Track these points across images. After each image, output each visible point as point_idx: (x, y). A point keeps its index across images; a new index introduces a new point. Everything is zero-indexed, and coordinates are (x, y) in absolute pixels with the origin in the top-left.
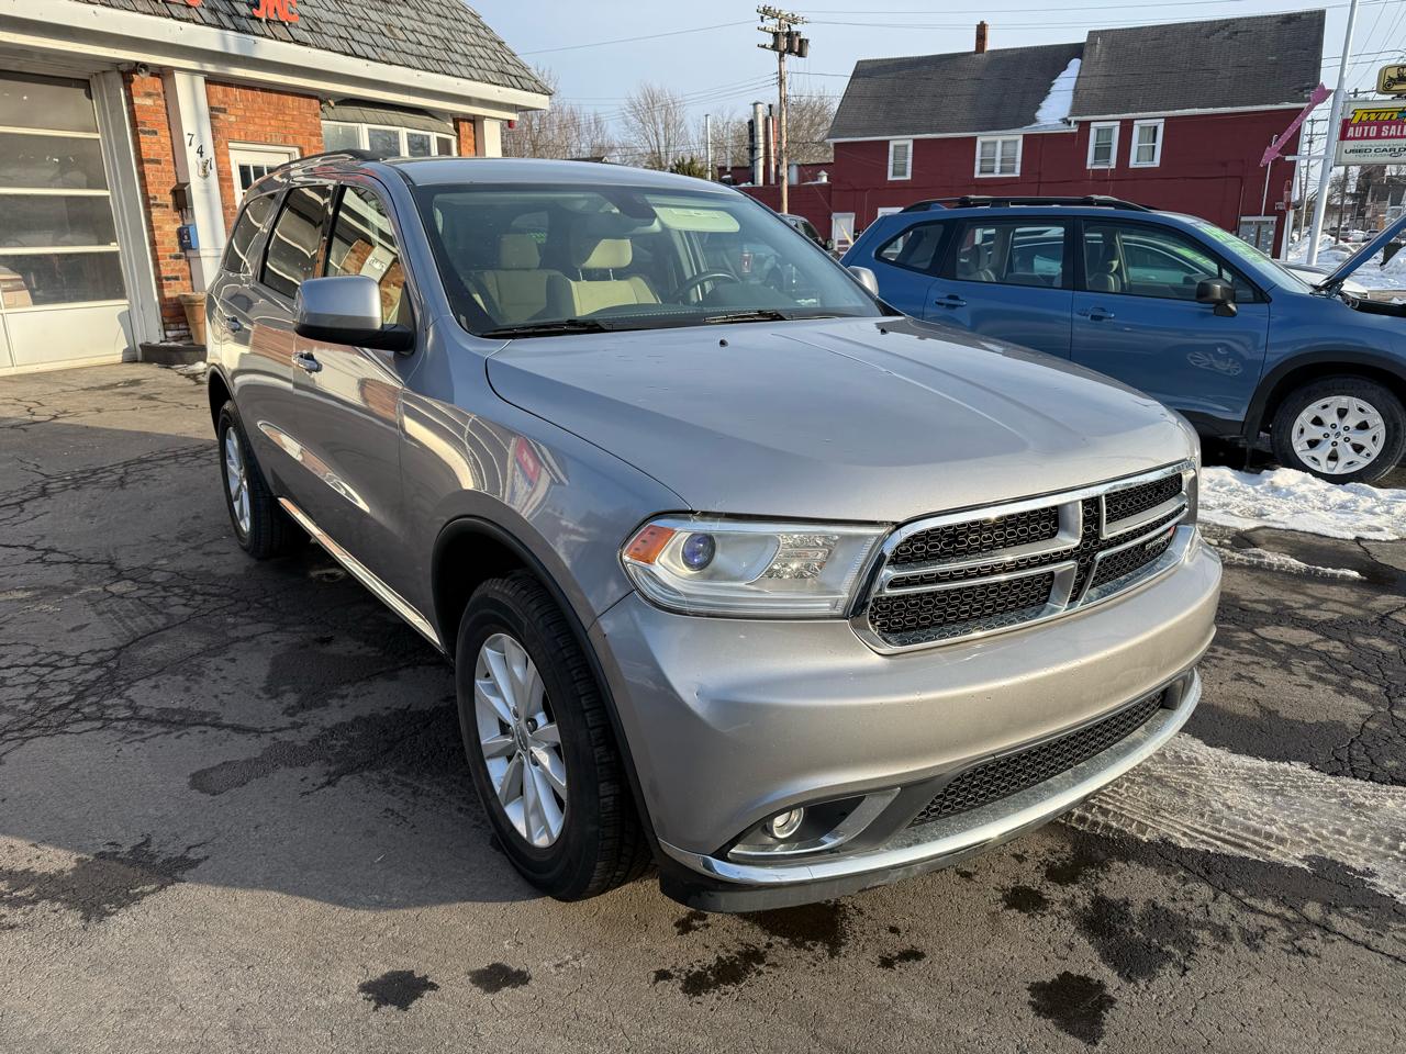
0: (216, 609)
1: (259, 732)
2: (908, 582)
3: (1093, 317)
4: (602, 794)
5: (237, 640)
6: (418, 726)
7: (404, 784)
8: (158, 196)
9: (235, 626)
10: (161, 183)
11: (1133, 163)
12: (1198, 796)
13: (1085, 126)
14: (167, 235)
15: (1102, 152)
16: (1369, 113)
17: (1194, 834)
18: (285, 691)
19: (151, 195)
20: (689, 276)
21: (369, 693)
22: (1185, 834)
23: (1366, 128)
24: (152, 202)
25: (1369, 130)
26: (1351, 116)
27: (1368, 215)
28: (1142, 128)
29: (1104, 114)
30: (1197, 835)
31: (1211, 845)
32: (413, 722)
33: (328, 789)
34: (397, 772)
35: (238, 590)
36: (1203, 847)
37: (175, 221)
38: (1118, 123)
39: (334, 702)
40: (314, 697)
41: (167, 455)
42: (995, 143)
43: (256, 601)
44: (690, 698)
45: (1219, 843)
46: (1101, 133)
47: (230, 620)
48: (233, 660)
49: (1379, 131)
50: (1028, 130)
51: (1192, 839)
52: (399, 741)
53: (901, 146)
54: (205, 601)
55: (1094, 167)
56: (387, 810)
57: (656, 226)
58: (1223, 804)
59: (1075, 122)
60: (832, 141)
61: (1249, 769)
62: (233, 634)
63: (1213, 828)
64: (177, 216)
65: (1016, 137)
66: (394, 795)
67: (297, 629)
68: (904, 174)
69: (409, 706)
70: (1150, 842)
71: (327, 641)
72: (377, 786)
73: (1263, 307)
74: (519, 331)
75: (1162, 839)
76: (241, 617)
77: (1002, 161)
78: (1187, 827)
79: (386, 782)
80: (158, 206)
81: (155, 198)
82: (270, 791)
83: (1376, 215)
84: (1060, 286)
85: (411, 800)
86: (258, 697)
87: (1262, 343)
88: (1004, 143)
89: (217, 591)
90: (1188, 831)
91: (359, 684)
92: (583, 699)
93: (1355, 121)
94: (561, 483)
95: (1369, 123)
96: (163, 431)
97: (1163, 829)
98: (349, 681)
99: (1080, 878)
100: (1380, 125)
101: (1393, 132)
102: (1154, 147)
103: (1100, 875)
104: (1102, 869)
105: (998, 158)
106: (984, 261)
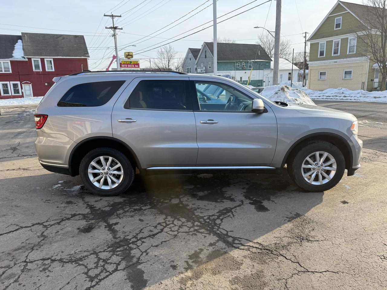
11: (47, 70)
13: (30, 59)
15: (37, 67)
26: (121, 62)
28: (47, 61)
29: (35, 56)
38: (40, 59)
42: (1, 62)
46: (35, 61)
49: (127, 66)
50: (11, 59)
55: (36, 71)
65: (8, 61)
77: (4, 68)
88: (4, 63)
95: (125, 64)
101: (130, 66)
102: (52, 66)
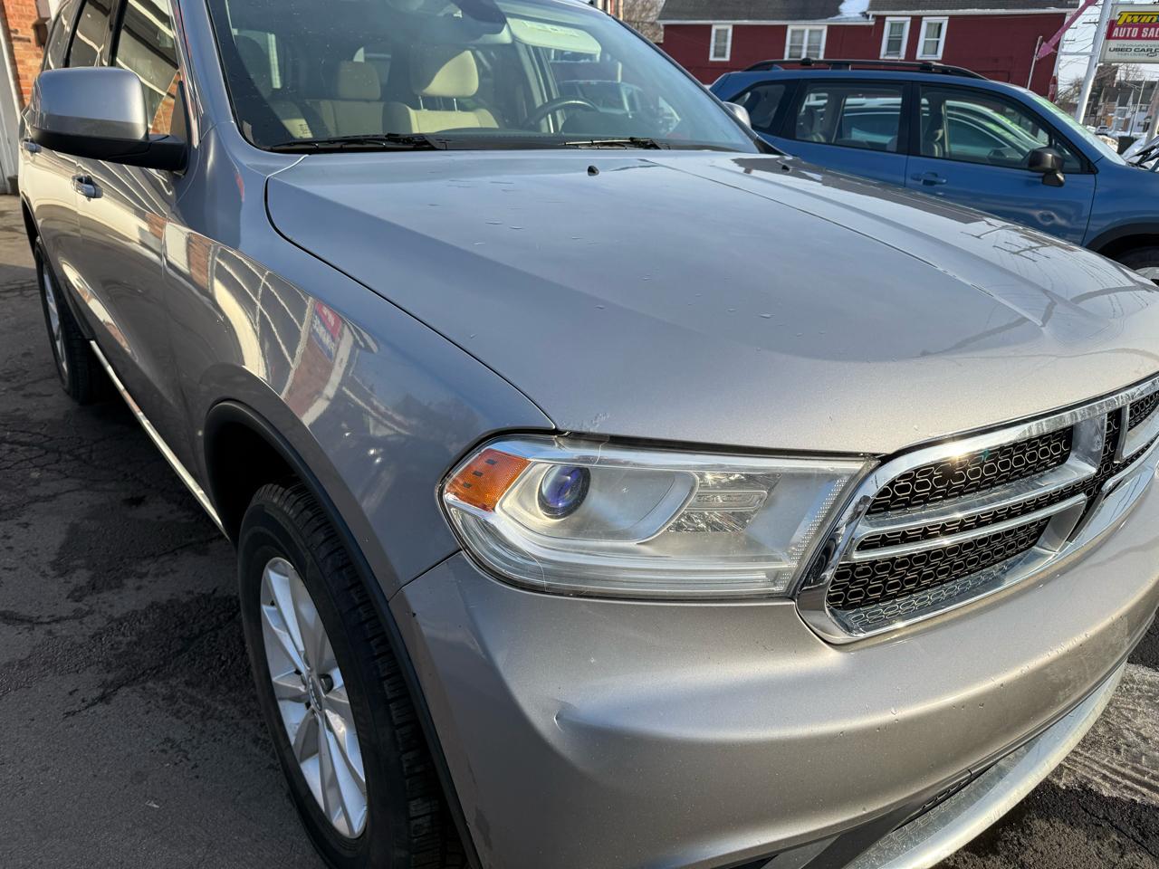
0: (22, 461)
1: (32, 622)
2: (885, 541)
3: (926, 182)
4: (413, 814)
5: (36, 499)
6: (221, 617)
7: (193, 701)
8: (19, 29)
9: (37, 483)
10: (22, 16)
11: (919, 55)
12: (1108, 723)
13: (880, 20)
14: (31, 70)
15: (894, 45)
16: (1133, 16)
17: (1115, 777)
18: (78, 567)
19: (11, 28)
20: (539, 102)
21: (172, 570)
22: (1105, 777)
23: (1129, 29)
24: (13, 35)
25: (1131, 31)
26: (1117, 18)
27: (1099, 114)
28: (929, 24)
29: (898, 9)
30: (1119, 779)
31: (1137, 792)
32: (216, 611)
33: (100, 709)
34: (187, 684)
35: (51, 439)
36: (1128, 795)
37: (38, 56)
38: (909, 18)
39: (131, 583)
40: (109, 575)
41: (13, 287)
42: (803, 31)
43: (70, 452)
44: (544, 722)
45: (1145, 790)
46: (894, 28)
47: (35, 475)
48: (26, 525)
49: (1140, 32)
50: (834, 21)
51: (1115, 784)
52: (197, 637)
53: (723, 29)
54: (12, 450)
55: (887, 58)
56: (168, 740)
57: (505, 37)
58: (1138, 734)
59: (873, 16)
60: (662, 23)
61: (1150, 684)
62: (33, 491)
63: (1133, 769)
64: (40, 51)
65: (822, 27)
66: (178, 718)
67: (107, 487)
68: (724, 55)
69: (215, 591)
70: (1069, 791)
71: (136, 501)
72: (161, 703)
73: (1091, 177)
74: (321, 146)
75: (1080, 786)
76: (48, 470)
77: (809, 48)
78: (1104, 766)
79: (171, 699)
80: (20, 39)
81: (16, 31)
82: (29, 709)
83: (1105, 114)
84: (895, 150)
85: (199, 726)
86: (44, 575)
87: (1085, 213)
88: (811, 31)
89: (28, 440)
90: (1108, 774)
91: (162, 559)
92: (386, 684)
93: (1120, 23)
94: (368, 348)
95: (1132, 25)
96: (15, 263)
97: (1080, 771)
98: (153, 555)
99: (1000, 844)
100: (1141, 26)
101: (1151, 34)
102: (938, 42)
103: (1022, 840)
104: (1023, 832)
105: (805, 45)
106: (817, 127)
